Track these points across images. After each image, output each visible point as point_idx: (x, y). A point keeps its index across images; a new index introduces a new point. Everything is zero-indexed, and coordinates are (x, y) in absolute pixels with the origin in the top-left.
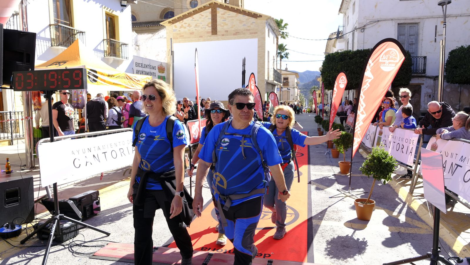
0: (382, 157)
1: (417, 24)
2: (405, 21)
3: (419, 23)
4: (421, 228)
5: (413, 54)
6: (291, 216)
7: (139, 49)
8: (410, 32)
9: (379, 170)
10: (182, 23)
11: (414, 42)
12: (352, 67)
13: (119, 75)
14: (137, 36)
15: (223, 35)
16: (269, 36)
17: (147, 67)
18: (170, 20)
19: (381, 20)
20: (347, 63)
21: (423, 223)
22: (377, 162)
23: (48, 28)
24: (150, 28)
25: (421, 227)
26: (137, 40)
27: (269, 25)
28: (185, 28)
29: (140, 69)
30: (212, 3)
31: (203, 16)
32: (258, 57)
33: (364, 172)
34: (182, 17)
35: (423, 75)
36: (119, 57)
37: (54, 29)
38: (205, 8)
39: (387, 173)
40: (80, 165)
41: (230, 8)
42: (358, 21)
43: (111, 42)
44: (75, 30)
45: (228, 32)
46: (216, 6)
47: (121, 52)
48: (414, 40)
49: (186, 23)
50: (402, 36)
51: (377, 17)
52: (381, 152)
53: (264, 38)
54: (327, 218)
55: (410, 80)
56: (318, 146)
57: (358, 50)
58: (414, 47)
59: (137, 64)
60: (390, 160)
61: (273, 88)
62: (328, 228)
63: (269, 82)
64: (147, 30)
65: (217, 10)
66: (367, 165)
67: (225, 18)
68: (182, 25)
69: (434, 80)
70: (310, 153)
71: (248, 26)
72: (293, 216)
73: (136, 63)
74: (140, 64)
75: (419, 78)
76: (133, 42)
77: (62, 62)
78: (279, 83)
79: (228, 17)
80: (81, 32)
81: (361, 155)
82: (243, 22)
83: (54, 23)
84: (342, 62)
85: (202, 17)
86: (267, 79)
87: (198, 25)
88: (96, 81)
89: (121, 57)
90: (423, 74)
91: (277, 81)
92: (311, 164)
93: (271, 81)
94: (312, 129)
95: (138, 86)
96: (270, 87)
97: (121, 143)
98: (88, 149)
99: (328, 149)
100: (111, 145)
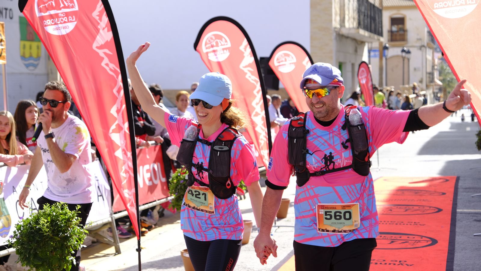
61: (356, 51)
63: (344, 32)
70: (459, 238)
78: (372, 35)
86: (338, 26)
91: (367, 30)
92: (454, 267)
93: (350, 29)
94: (471, 169)
96: (348, 46)
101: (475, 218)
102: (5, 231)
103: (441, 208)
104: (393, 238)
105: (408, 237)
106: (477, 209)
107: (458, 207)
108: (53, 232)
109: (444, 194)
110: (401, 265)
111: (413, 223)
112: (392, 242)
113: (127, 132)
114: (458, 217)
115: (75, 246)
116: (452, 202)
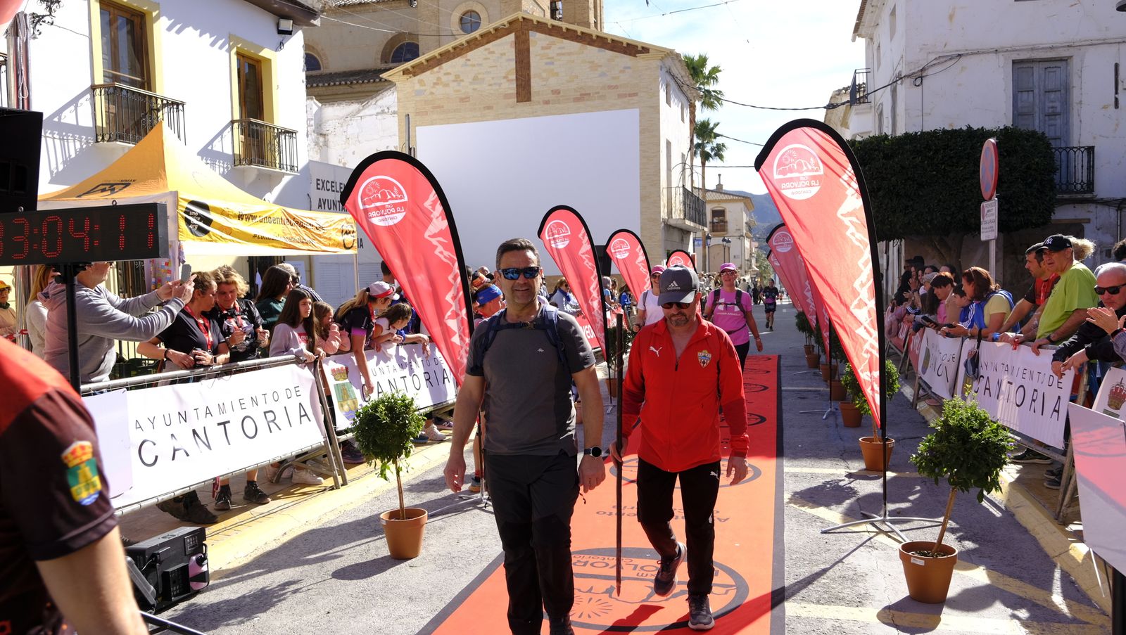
0: (972, 427)
1: (1064, 63)
2: (1033, 55)
3: (1071, 57)
4: (1087, 623)
5: (1058, 141)
6: (726, 592)
7: (326, 144)
8: (1047, 82)
9: (963, 461)
10: (437, 72)
11: (1058, 110)
12: (893, 178)
13: (267, 215)
14: (320, 109)
15: (547, 102)
16: (668, 102)
18: (408, 65)
19: (968, 54)
20: (877, 169)
21: (1093, 610)
22: (959, 441)
23: (88, 96)
24: (357, 88)
25: (1088, 621)
26: (321, 121)
27: (669, 72)
28: (446, 85)
29: (329, 196)
30: (516, 20)
31: (493, 52)
32: (642, 157)
33: (923, 468)
34: (438, 57)
35: (1088, 196)
36: (274, 165)
37: (103, 97)
38: (498, 33)
39: (985, 470)
40: (157, 457)
41: (564, 30)
42: (904, 59)
43: (251, 127)
44: (156, 99)
45: (562, 94)
46: (526, 27)
47: (277, 154)
48: (1057, 104)
49: (448, 74)
50: (1025, 95)
51: (955, 45)
52: (967, 412)
53: (656, 109)
54: (826, 596)
55: (1050, 211)
56: (805, 395)
57: (906, 134)
58: (1058, 121)
59: (320, 182)
60: (992, 435)
61: (683, 240)
62: (829, 625)
63: (671, 222)
64: (348, 93)
65: (531, 38)
66: (930, 449)
67: (553, 58)
68: (439, 79)
69: (1117, 211)
70: (784, 415)
71: (613, 78)
72: (732, 593)
73: (318, 180)
74: (328, 182)
75: (1076, 205)
76: (312, 126)
77: (119, 181)
78: (697, 226)
79: (558, 54)
80: (173, 103)
81: (923, 418)
82: (601, 66)
83: (102, 83)
84: (865, 166)
85: (489, 56)
86: (666, 217)
87: (480, 76)
88: (206, 232)
89: (278, 165)
90: (1086, 194)
91: (693, 221)
92: (784, 445)
93: (677, 220)
94: (790, 348)
95: (320, 242)
96: (676, 236)
97: (269, 397)
98: (179, 413)
99: (831, 403)
100: (242, 402)
101: (799, 396)
102: (352, 414)
103: (767, 386)
106: (801, 387)
107: (782, 385)
108: (391, 418)
109: (768, 372)
113: (466, 318)
114: (784, 394)
115: (412, 434)
116: (776, 380)
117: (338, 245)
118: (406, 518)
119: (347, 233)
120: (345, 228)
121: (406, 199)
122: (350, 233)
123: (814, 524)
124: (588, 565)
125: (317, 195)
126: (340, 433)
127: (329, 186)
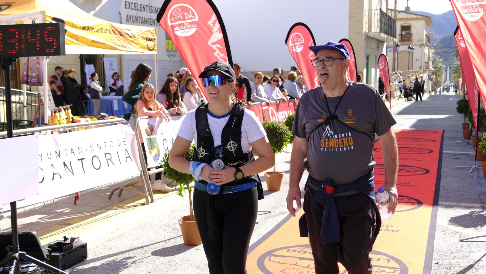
6: (394, 272)
13: (100, 27)
17: (144, 8)
29: (133, 13)
40: (43, 178)
56: (458, 156)
59: (127, 4)
61: (378, 47)
63: (371, 35)
70: (443, 170)
72: (398, 272)
73: (126, 2)
74: (132, 3)
77: (4, 4)
78: (389, 37)
86: (367, 31)
91: (386, 34)
92: (440, 188)
93: (375, 33)
94: (452, 125)
95: (133, 46)
96: (374, 44)
97: (108, 144)
98: (56, 152)
99: (476, 163)
100: (92, 146)
101: (455, 157)
102: (157, 158)
103: (433, 150)
104: (400, 169)
105: (410, 168)
106: (456, 151)
107: (443, 150)
109: (434, 141)
110: (405, 186)
111: (414, 159)
112: (400, 171)
114: (444, 156)
116: (439, 146)
117: (144, 48)
118: (194, 221)
119: (150, 40)
120: (149, 37)
121: (197, 19)
122: (152, 40)
123: (455, 236)
124: (308, 252)
125: (125, 12)
126: (149, 170)
127: (133, 7)
